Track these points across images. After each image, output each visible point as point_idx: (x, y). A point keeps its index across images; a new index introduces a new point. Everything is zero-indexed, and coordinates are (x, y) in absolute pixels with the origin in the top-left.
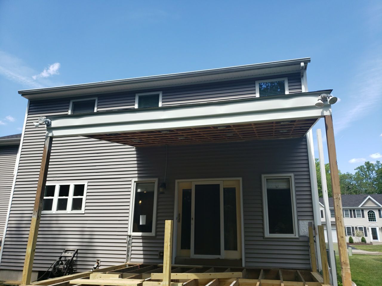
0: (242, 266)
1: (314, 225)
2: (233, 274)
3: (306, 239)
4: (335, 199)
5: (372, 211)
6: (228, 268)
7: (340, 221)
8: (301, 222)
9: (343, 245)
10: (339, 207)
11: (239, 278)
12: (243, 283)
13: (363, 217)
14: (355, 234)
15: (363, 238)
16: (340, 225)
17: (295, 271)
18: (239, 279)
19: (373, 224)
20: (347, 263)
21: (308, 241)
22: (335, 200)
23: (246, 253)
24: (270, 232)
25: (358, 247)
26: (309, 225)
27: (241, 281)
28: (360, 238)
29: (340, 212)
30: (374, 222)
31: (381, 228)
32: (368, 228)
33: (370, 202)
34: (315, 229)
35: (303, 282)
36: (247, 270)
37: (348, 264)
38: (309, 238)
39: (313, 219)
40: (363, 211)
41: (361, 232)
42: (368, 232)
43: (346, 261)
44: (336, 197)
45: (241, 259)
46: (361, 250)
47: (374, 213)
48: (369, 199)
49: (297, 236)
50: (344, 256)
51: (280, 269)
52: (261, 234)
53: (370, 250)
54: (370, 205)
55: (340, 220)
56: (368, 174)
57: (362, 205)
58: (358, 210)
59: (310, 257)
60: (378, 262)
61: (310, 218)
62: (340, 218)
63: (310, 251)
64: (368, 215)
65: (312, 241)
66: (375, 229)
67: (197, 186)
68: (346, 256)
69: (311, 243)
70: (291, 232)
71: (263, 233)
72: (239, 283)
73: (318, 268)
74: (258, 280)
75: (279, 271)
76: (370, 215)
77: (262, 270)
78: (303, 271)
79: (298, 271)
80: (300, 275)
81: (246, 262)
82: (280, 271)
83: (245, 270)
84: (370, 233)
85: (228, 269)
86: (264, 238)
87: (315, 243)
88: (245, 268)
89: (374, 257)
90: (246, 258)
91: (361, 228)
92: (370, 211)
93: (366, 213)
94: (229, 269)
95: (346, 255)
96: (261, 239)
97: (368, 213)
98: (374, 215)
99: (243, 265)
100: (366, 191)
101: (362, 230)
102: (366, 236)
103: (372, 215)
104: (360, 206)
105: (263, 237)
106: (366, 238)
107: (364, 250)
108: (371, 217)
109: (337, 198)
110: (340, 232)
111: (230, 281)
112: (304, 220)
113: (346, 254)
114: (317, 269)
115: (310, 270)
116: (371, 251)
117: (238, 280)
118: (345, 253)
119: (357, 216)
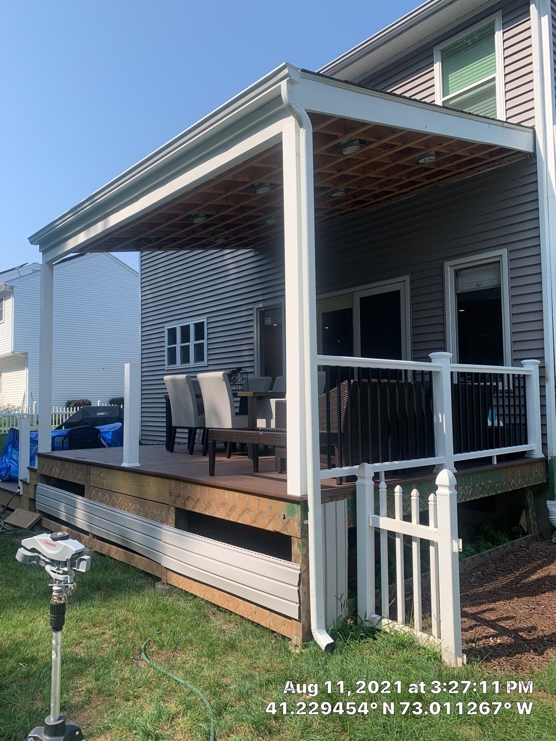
67: (363, 300)
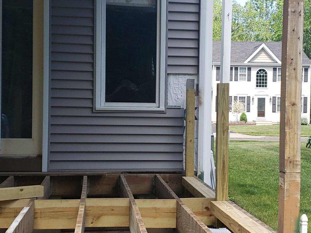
0: (41, 171)
1: (198, 85)
2: (22, 190)
3: (179, 114)
4: (290, 13)
5: (264, 70)
6: (8, 177)
7: (293, 67)
8: (172, 79)
9: (292, 122)
10: (297, 34)
11: (37, 198)
12: (44, 209)
13: (249, 80)
14: (233, 109)
15: (244, 114)
16: (294, 75)
17: (153, 175)
18: (36, 202)
19: (261, 92)
20: (296, 161)
21: (183, 118)
22: (289, 17)
23: (51, 143)
24: (107, 100)
25: (234, 129)
26: (187, 85)
27: (40, 205)
28: (239, 115)
29: (297, 47)
30: (264, 88)
31: (272, 98)
32: (253, 99)
33: (263, 55)
34: (200, 94)
35: (173, 198)
36: (53, 178)
37: (298, 163)
38: (185, 111)
39: (198, 74)
40: (249, 69)
41: (242, 104)
42: (253, 104)
43: (294, 156)
44: (293, 10)
45: (40, 157)
46: (239, 133)
47: (266, 73)
48: (263, 49)
49: (162, 108)
50: (292, 147)
51: (122, 173)
52: (88, 104)
53: (252, 134)
54: (263, 59)
55: (294, 64)
56: (265, 7)
57: (250, 60)
58: (243, 68)
59: (184, 148)
60: (271, 152)
61: (191, 71)
62: (294, 60)
63: (184, 138)
64: (257, 76)
65: (190, 117)
66: (264, 99)
68: (296, 147)
69: (190, 122)
70: (152, 99)
71: (92, 100)
72: (35, 210)
73: (197, 169)
74: (79, 200)
75: (120, 177)
76: (260, 76)
77: (85, 178)
78: (167, 175)
79: (158, 175)
80: (165, 184)
81: (51, 162)
82: (122, 176)
83: (47, 178)
84: (254, 107)
85: (8, 179)
86: (94, 111)
87: (195, 121)
88: (47, 175)
89: (262, 145)
90: (51, 153)
91: (242, 98)
92: (260, 70)
93: (254, 73)
94: (11, 177)
95: (296, 145)
96: (88, 113)
97: (258, 73)
98: (266, 76)
99: (45, 169)
100: (257, 36)
101: (244, 102)
102: (249, 111)
103: (263, 76)
104: (246, 62)
105: (92, 108)
106: (247, 114)
107: (244, 133)
108: (260, 80)
109: (294, 12)
110: (291, 94)
111: (15, 205)
112: (179, 74)
113: (296, 142)
114: (195, 170)
115: (182, 173)
116: (254, 135)
117: (34, 203)
118: (296, 139)
119: (240, 78)
